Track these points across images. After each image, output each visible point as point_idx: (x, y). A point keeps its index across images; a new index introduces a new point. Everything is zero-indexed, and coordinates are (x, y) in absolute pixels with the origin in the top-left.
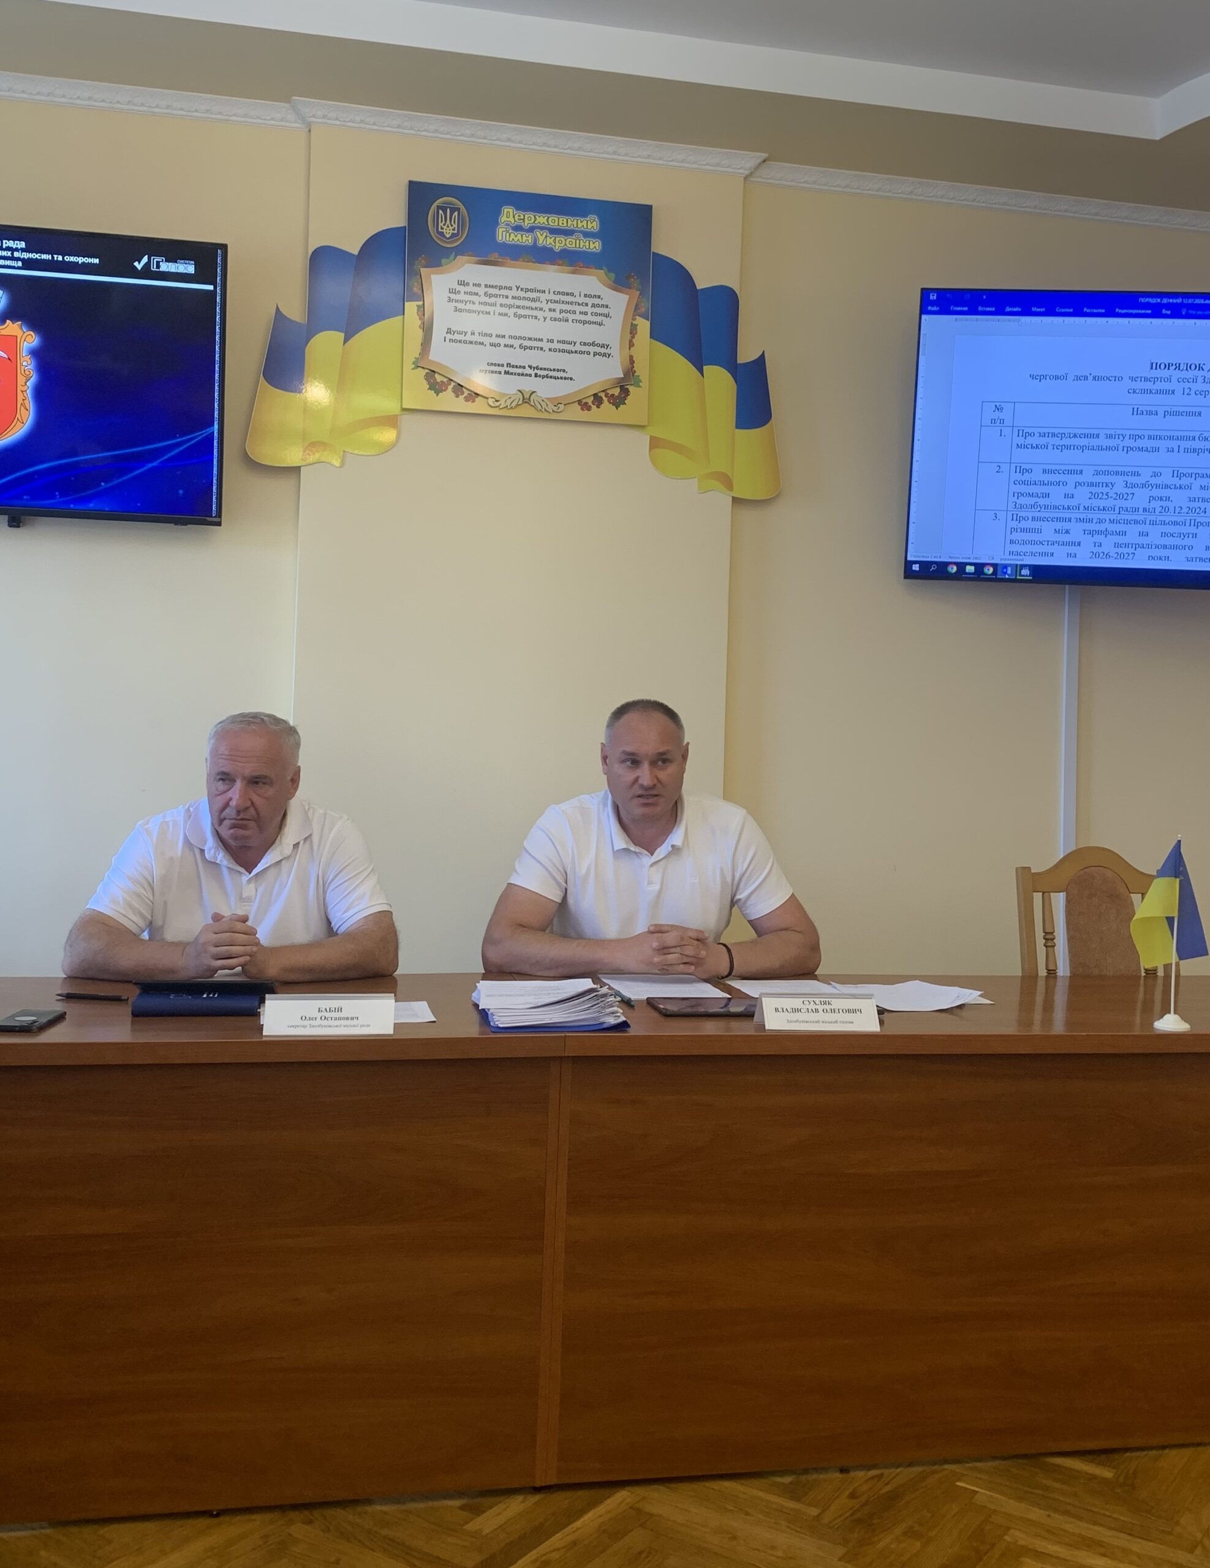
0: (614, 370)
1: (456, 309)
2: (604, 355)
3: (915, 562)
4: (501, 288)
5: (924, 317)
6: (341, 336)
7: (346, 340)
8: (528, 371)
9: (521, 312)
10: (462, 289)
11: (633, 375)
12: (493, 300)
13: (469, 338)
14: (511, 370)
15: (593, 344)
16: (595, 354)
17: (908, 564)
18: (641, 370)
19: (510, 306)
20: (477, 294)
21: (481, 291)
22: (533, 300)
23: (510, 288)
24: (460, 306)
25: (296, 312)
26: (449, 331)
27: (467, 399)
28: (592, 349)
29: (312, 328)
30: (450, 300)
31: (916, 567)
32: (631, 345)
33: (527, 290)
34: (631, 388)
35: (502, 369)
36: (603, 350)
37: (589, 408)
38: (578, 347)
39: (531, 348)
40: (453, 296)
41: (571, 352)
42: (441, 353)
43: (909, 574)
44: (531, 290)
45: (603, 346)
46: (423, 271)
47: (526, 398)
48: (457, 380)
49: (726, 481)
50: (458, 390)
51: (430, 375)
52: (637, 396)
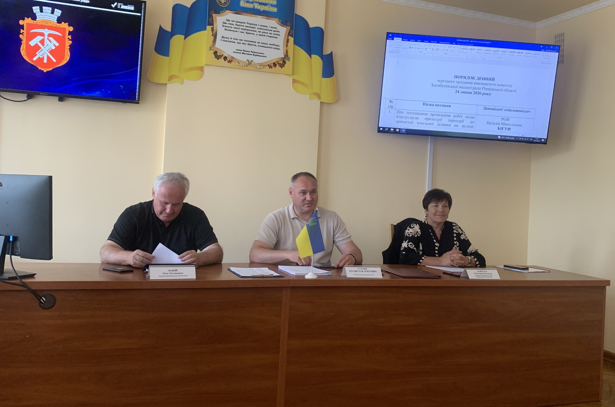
0: (280, 54)
1: (225, 30)
2: (277, 49)
3: (381, 128)
4: (241, 23)
5: (387, 40)
6: (183, 37)
7: (185, 38)
8: (250, 53)
9: (248, 32)
10: (228, 22)
11: (287, 57)
12: (238, 27)
13: (230, 40)
14: (245, 52)
15: (274, 45)
16: (274, 48)
17: (378, 128)
18: (290, 55)
19: (245, 30)
20: (233, 24)
21: (235, 23)
22: (253, 28)
23: (245, 23)
24: (227, 28)
25: (168, 28)
26: (223, 37)
27: (228, 62)
29: (173, 34)
30: (223, 26)
32: (287, 46)
34: (287, 61)
35: (241, 52)
36: (277, 47)
37: (272, 68)
38: (268, 46)
39: (252, 45)
41: (266, 47)
42: (220, 45)
43: (379, 131)
44: (252, 24)
46: (214, 15)
47: (250, 63)
48: (225, 55)
49: (318, 96)
50: (225, 58)
51: (215, 53)
52: (289, 64)
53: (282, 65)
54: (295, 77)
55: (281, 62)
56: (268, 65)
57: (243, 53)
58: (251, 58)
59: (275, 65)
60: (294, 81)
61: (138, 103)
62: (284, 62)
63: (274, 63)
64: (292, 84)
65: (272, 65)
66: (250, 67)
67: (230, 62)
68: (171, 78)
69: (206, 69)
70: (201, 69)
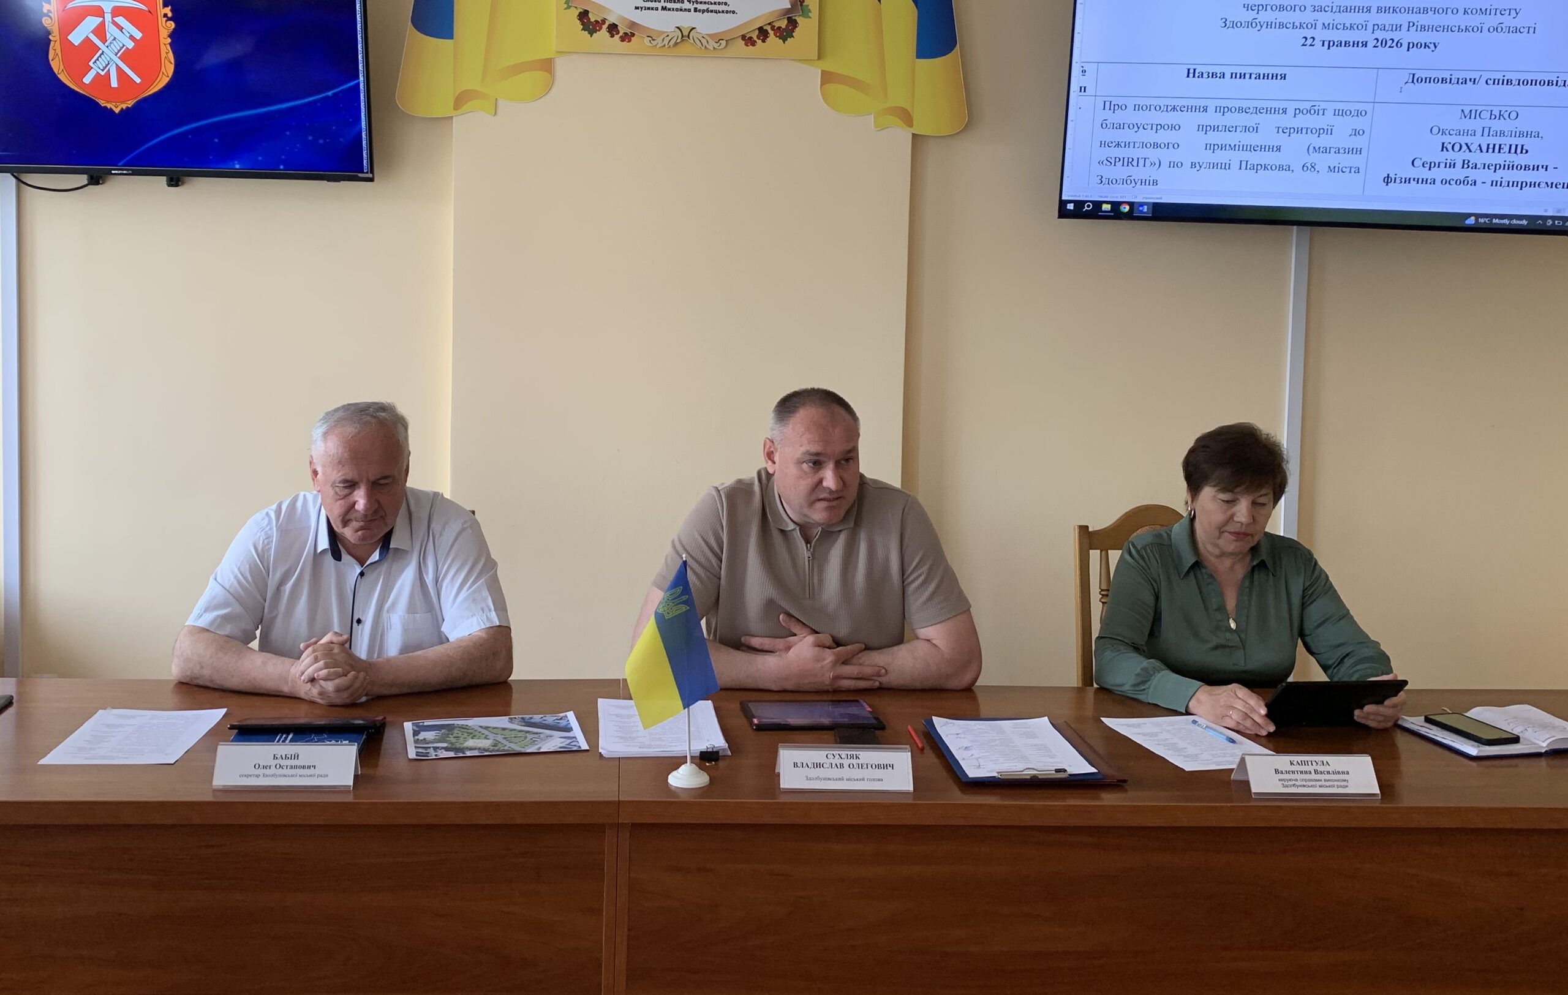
3: (1070, 202)
8: (686, 5)
11: (801, 5)
14: (669, 5)
17: (1063, 204)
27: (623, 39)
31: (1070, 206)
34: (799, 20)
37: (753, 44)
43: (1063, 213)
49: (907, 117)
52: (806, 27)
53: (786, 33)
54: (829, 65)
55: (783, 24)
56: (743, 37)
57: (665, 9)
58: (689, 20)
59: (763, 33)
60: (827, 78)
61: (371, 180)
62: (793, 23)
63: (761, 29)
64: (822, 85)
65: (754, 36)
66: (685, 48)
67: (627, 37)
68: (461, 100)
69: (560, 65)
70: (547, 66)
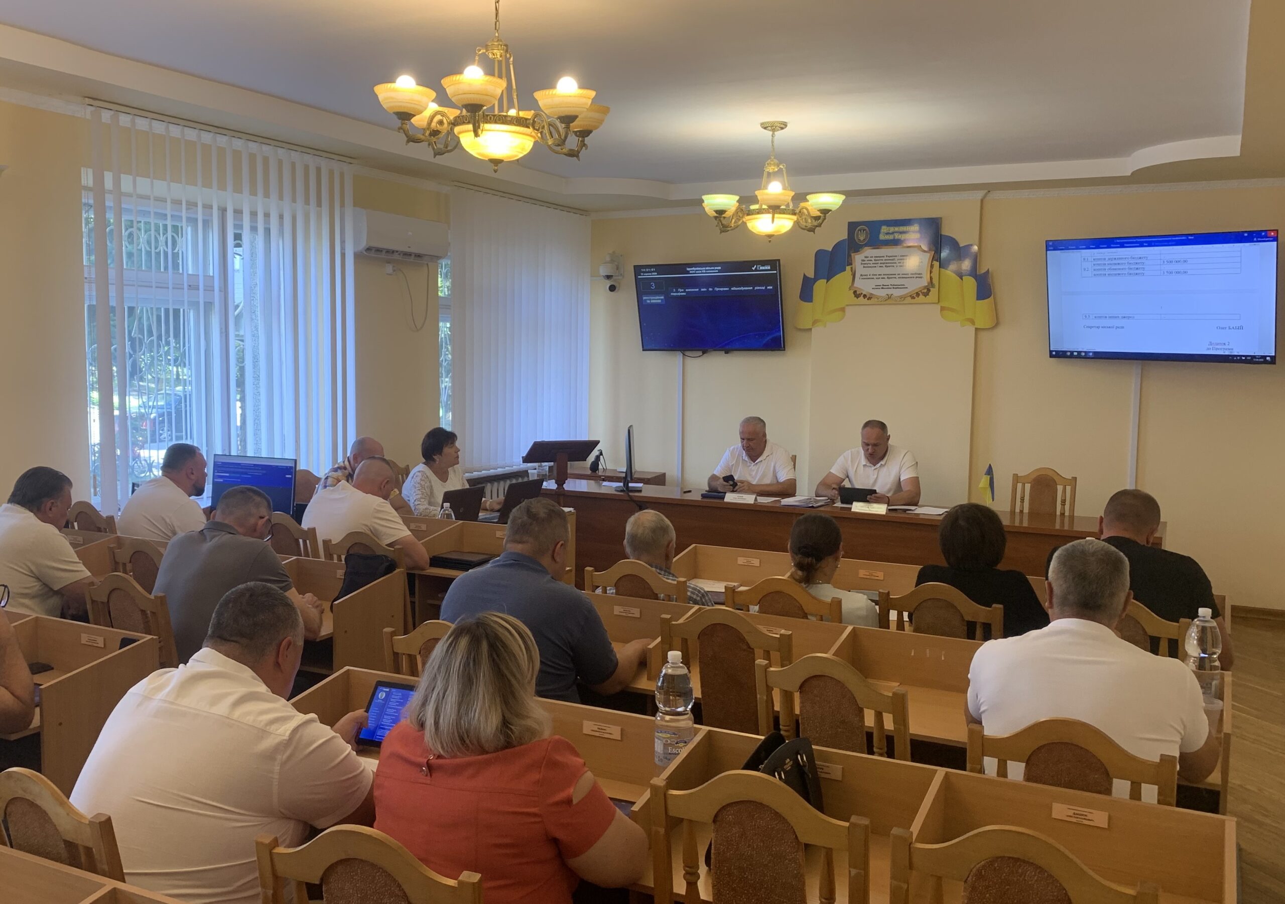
0: (925, 282)
1: (864, 267)
2: (920, 277)
3: (1054, 351)
4: (880, 257)
5: (1048, 252)
6: (826, 281)
7: (827, 282)
8: (890, 287)
9: (888, 265)
10: (866, 259)
11: (932, 283)
12: (877, 262)
13: (868, 277)
14: (884, 287)
15: (916, 274)
16: (916, 277)
17: (1051, 352)
18: (935, 281)
19: (884, 263)
20: (871, 260)
21: (873, 259)
22: (893, 260)
23: (883, 257)
24: (865, 265)
25: (811, 275)
26: (861, 275)
27: (868, 299)
28: (915, 276)
29: (816, 279)
30: (862, 264)
31: (1054, 353)
32: (931, 272)
33: (890, 257)
34: (931, 289)
35: (881, 287)
36: (919, 276)
37: (914, 298)
38: (910, 276)
39: (891, 278)
40: (863, 262)
41: (907, 278)
42: (859, 284)
43: (1051, 356)
44: (891, 256)
45: (919, 274)
46: (852, 254)
47: (889, 297)
48: (864, 293)
49: (973, 322)
50: (865, 296)
51: (855, 292)
52: (934, 291)
53: (926, 294)
54: (943, 304)
55: (925, 291)
56: (910, 296)
57: (882, 288)
58: (890, 292)
59: (918, 295)
60: (942, 309)
61: (784, 350)
62: (929, 290)
63: (917, 293)
64: (940, 312)
65: (915, 295)
66: (889, 301)
67: (869, 299)
68: (815, 322)
69: (848, 309)
70: (843, 310)
